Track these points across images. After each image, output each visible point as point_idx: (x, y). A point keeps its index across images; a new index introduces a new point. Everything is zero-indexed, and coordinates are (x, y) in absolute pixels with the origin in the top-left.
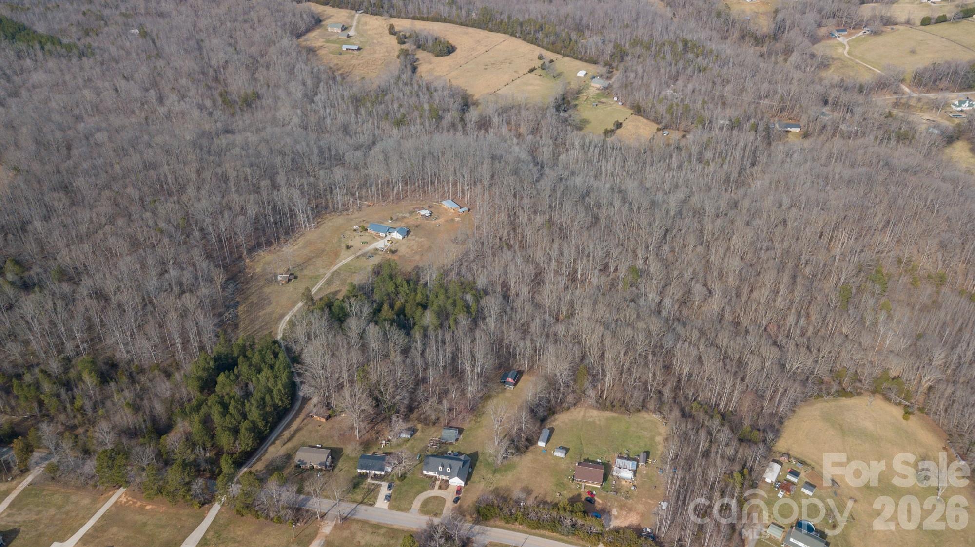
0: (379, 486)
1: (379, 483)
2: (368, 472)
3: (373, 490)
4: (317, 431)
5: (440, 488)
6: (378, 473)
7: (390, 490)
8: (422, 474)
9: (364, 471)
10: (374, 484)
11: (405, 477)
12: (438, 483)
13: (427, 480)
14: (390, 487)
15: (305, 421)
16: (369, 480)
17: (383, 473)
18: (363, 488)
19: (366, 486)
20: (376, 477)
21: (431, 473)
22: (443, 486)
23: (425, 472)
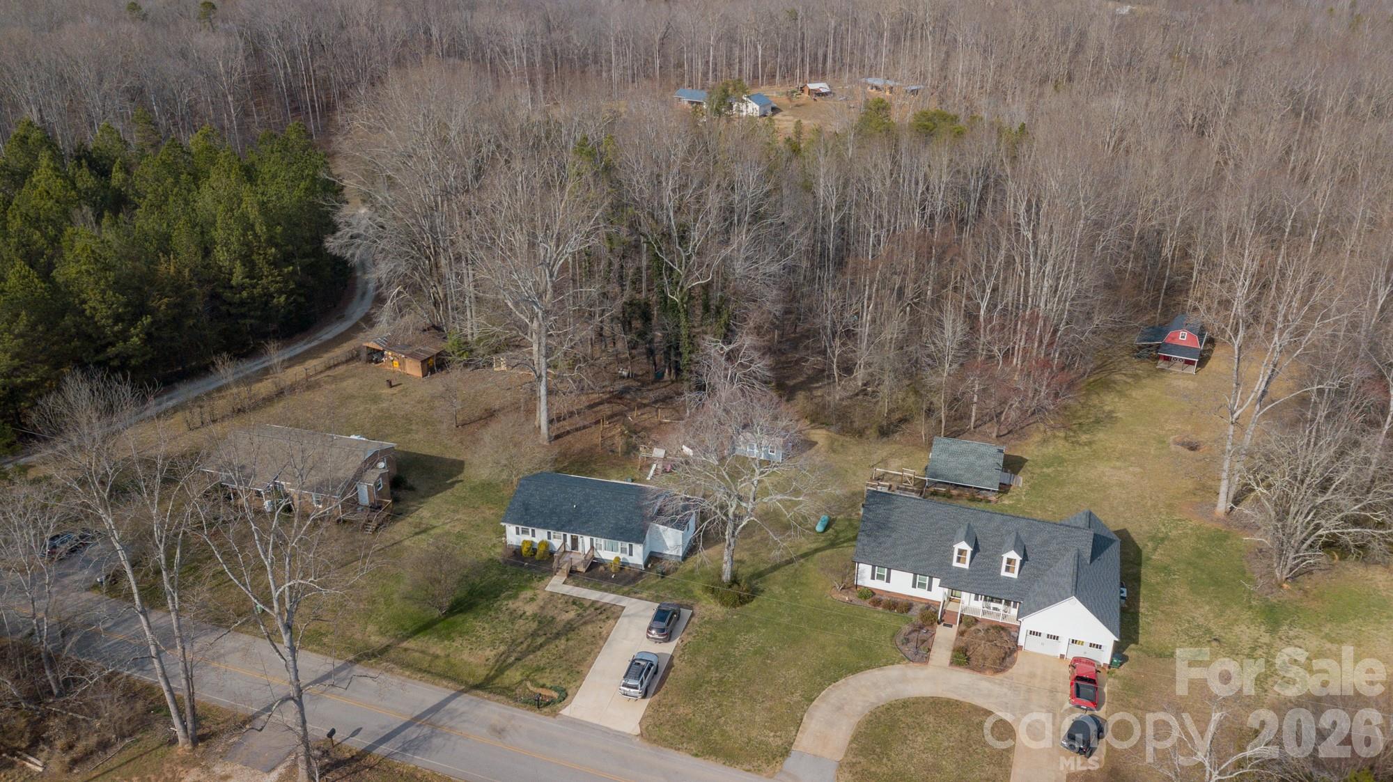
0: (609, 614)
1: (608, 598)
2: (556, 543)
3: (570, 628)
4: (376, 399)
5: (962, 657)
6: (609, 552)
7: (668, 636)
8: (850, 585)
9: (540, 536)
10: (576, 602)
11: (754, 593)
12: (945, 636)
13: (880, 615)
14: (666, 622)
15: (341, 369)
16: (557, 584)
17: (637, 557)
18: (514, 616)
19: (530, 609)
20: (594, 572)
21: (901, 583)
22: (983, 648)
23: (865, 576)
